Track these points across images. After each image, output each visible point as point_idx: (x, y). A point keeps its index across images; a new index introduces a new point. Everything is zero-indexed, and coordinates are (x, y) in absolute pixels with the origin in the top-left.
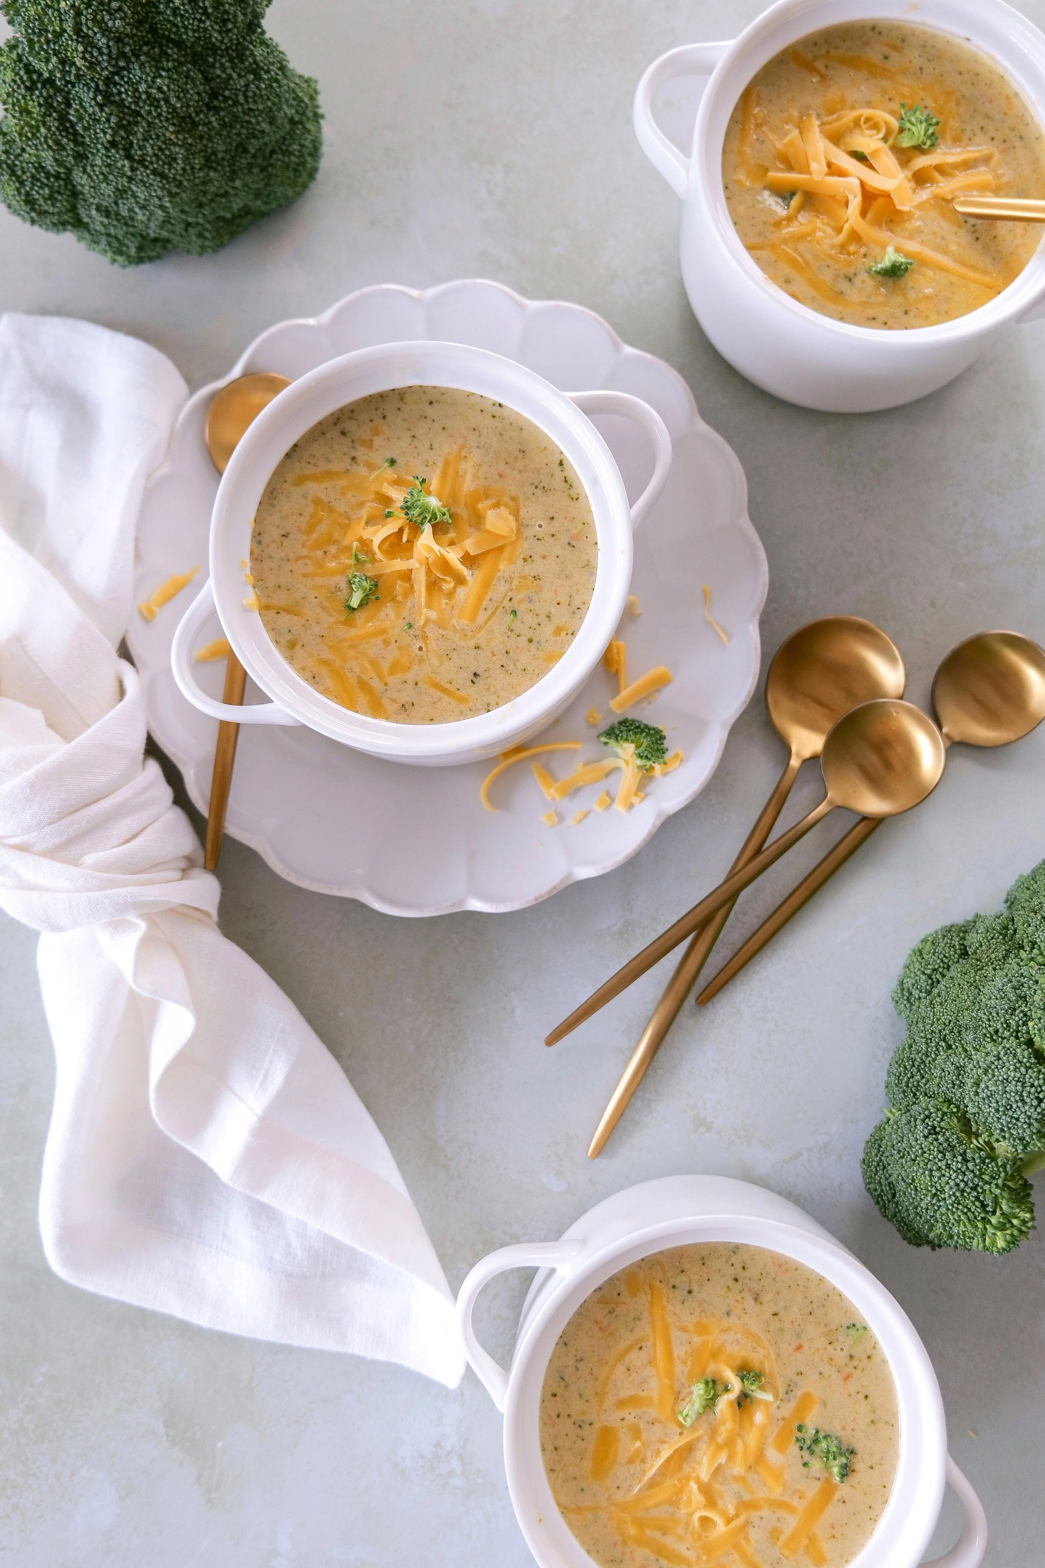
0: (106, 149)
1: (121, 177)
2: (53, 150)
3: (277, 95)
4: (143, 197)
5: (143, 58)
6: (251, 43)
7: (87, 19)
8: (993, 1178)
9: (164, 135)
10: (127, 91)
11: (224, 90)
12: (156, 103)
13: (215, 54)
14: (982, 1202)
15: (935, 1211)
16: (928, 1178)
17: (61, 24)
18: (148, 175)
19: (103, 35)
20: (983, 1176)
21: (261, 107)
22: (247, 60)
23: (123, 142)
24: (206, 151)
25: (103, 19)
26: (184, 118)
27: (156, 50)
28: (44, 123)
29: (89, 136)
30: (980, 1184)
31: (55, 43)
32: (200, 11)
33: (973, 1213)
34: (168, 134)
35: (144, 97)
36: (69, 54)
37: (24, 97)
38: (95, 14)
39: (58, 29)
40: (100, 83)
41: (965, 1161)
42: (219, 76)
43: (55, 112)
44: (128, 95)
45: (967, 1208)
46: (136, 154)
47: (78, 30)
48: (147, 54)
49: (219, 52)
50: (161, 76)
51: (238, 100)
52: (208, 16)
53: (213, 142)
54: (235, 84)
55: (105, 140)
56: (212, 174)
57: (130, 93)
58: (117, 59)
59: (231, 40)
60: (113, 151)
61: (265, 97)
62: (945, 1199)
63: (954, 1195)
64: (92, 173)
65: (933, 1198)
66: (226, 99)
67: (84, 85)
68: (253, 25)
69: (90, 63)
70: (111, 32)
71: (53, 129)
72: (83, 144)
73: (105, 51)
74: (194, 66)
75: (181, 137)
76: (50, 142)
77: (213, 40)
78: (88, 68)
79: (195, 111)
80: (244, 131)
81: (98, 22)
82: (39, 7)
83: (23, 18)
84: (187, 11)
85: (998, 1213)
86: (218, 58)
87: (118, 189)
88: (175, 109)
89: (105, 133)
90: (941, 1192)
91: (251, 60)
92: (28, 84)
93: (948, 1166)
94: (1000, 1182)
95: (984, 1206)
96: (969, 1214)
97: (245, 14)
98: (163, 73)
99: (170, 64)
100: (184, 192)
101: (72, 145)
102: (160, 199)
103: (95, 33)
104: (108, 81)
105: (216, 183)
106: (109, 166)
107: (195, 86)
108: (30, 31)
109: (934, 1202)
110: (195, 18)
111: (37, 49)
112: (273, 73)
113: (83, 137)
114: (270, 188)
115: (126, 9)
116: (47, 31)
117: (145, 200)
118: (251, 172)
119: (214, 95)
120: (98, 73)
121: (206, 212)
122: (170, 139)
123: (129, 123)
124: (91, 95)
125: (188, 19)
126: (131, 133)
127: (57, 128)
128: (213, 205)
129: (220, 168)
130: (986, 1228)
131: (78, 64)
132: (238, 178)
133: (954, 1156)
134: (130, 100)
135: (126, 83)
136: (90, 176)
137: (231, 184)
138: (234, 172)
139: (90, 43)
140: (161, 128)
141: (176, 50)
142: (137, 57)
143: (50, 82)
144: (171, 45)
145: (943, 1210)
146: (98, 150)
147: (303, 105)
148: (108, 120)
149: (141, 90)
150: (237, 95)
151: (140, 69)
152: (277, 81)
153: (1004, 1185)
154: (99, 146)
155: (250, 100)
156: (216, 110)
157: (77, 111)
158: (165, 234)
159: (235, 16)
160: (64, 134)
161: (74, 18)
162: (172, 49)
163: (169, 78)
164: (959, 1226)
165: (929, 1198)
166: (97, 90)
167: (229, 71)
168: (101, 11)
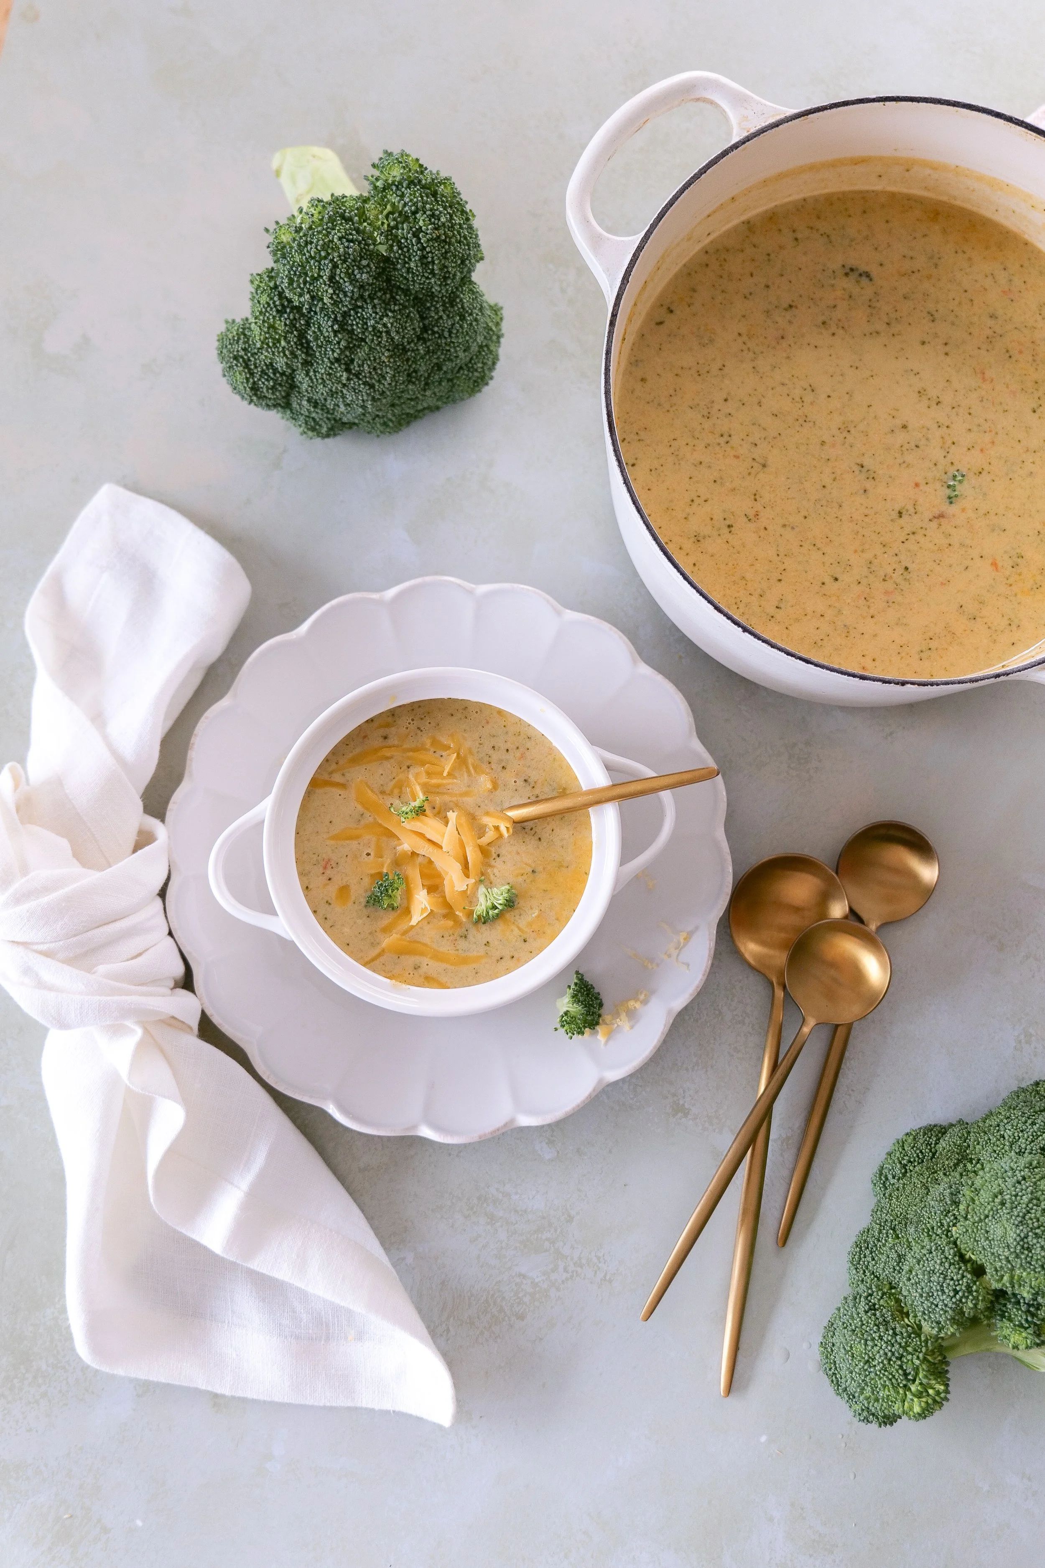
0: (332, 363)
1: (337, 384)
2: (287, 358)
3: (476, 332)
4: (350, 398)
5: (376, 301)
6: (462, 292)
7: (341, 272)
8: (916, 1350)
9: (380, 358)
10: (357, 324)
11: (434, 326)
12: (378, 334)
13: (432, 299)
14: (905, 1371)
15: (866, 1376)
16: (863, 1347)
17: (319, 272)
18: (359, 385)
19: (351, 284)
20: (908, 1348)
21: (460, 341)
22: (456, 305)
23: (346, 359)
24: (409, 370)
25: (353, 271)
26: (398, 345)
27: (388, 296)
28: (285, 338)
29: (320, 352)
30: (905, 1354)
31: (310, 284)
32: (429, 271)
33: (897, 1380)
34: (383, 358)
35: (370, 329)
36: (320, 293)
37: (274, 317)
38: (348, 268)
39: (316, 275)
40: (339, 315)
41: (895, 1334)
42: (433, 317)
43: (296, 330)
44: (358, 327)
45: (891, 1374)
46: (354, 369)
47: (332, 278)
48: (380, 298)
49: (436, 299)
50: (387, 315)
51: (443, 334)
52: (434, 275)
53: (416, 364)
54: (444, 323)
55: (331, 356)
56: (410, 387)
57: (360, 326)
58: (356, 301)
59: (447, 290)
60: (336, 365)
61: (465, 333)
62: (875, 1366)
63: (882, 1362)
64: (313, 377)
65: (865, 1364)
66: (434, 333)
67: (325, 315)
68: (466, 280)
69: (335, 301)
70: (357, 281)
71: (292, 343)
72: (313, 356)
73: (349, 294)
74: (413, 307)
75: (392, 360)
76: (287, 352)
77: (434, 290)
78: (332, 304)
79: (408, 341)
80: (443, 357)
81: (349, 274)
82: (304, 257)
83: (288, 262)
84: (418, 271)
85: (917, 1382)
86: (434, 303)
87: (331, 391)
88: (392, 339)
89: (333, 351)
90: (873, 1360)
91: (460, 306)
92: (279, 308)
93: (881, 1338)
94: (921, 1355)
95: (906, 1374)
96: (893, 1381)
97: (461, 273)
98: (390, 314)
99: (397, 308)
100: (385, 398)
101: (303, 356)
102: (363, 401)
103: (345, 282)
104: (345, 315)
105: (410, 392)
106: (330, 374)
107: (412, 324)
108: (292, 273)
109: (866, 1367)
110: (423, 276)
111: (295, 286)
112: (475, 315)
113: (314, 351)
114: (451, 393)
115: (372, 265)
116: (306, 274)
117: (352, 401)
118: (440, 384)
119: (425, 329)
120: (338, 308)
121: (396, 411)
122: (384, 362)
123: (355, 345)
124: (330, 323)
125: (417, 276)
126: (353, 353)
127: (295, 343)
128: (403, 406)
129: (417, 383)
130: (906, 1395)
131: (325, 301)
132: (429, 389)
133: (887, 1330)
134: (359, 330)
135: (359, 317)
136: (311, 379)
137: (422, 393)
138: (427, 384)
139: (339, 287)
140: (379, 352)
141: (403, 297)
142: (372, 299)
143: (299, 309)
144: (400, 293)
145: (872, 1375)
146: (323, 362)
147: (491, 333)
148: (339, 343)
149: (369, 324)
150: (443, 331)
151: (372, 308)
152: (476, 320)
153: (925, 1359)
154: (326, 360)
155: (453, 336)
156: (425, 341)
157: (314, 332)
158: (356, 421)
159: (455, 275)
160: (299, 347)
161: (331, 270)
162: (400, 295)
163: (393, 317)
164: (884, 1390)
165: (862, 1364)
166: (335, 319)
167: (441, 313)
168: (353, 266)
